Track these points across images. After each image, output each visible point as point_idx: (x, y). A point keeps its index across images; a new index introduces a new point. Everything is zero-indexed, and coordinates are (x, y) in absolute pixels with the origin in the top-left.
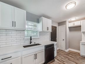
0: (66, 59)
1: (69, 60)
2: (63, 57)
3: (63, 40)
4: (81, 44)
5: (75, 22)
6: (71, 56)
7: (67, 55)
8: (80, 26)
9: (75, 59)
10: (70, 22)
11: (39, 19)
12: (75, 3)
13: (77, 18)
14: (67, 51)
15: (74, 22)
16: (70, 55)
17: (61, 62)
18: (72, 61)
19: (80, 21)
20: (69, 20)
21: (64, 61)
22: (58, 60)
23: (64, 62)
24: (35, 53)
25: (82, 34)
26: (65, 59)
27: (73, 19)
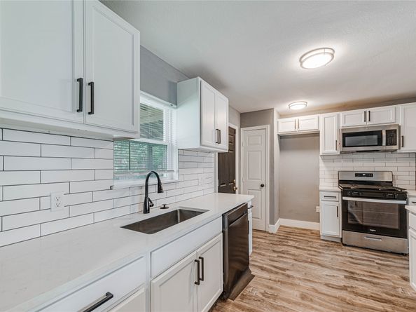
0: (289, 261)
1: (295, 260)
2: (276, 255)
3: (262, 186)
4: (322, 197)
5: (301, 118)
6: (297, 244)
7: (280, 243)
8: (317, 134)
9: (313, 253)
10: (281, 116)
11: (175, 84)
12: (331, 51)
13: (311, 103)
14: (274, 229)
15: (297, 118)
16: (291, 243)
17: (277, 273)
18: (306, 262)
19: (316, 116)
20: (284, 107)
21: (284, 270)
22: (262, 269)
23: (288, 272)
24: (194, 256)
25: (321, 161)
26: (284, 260)
27: (298, 105)
